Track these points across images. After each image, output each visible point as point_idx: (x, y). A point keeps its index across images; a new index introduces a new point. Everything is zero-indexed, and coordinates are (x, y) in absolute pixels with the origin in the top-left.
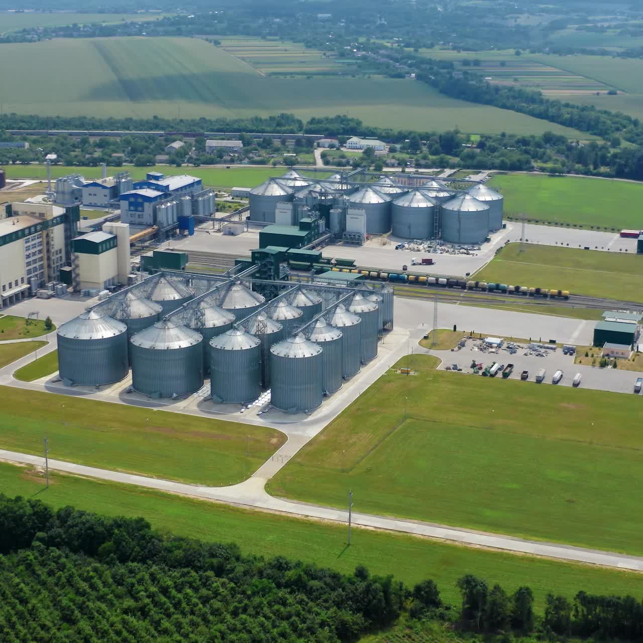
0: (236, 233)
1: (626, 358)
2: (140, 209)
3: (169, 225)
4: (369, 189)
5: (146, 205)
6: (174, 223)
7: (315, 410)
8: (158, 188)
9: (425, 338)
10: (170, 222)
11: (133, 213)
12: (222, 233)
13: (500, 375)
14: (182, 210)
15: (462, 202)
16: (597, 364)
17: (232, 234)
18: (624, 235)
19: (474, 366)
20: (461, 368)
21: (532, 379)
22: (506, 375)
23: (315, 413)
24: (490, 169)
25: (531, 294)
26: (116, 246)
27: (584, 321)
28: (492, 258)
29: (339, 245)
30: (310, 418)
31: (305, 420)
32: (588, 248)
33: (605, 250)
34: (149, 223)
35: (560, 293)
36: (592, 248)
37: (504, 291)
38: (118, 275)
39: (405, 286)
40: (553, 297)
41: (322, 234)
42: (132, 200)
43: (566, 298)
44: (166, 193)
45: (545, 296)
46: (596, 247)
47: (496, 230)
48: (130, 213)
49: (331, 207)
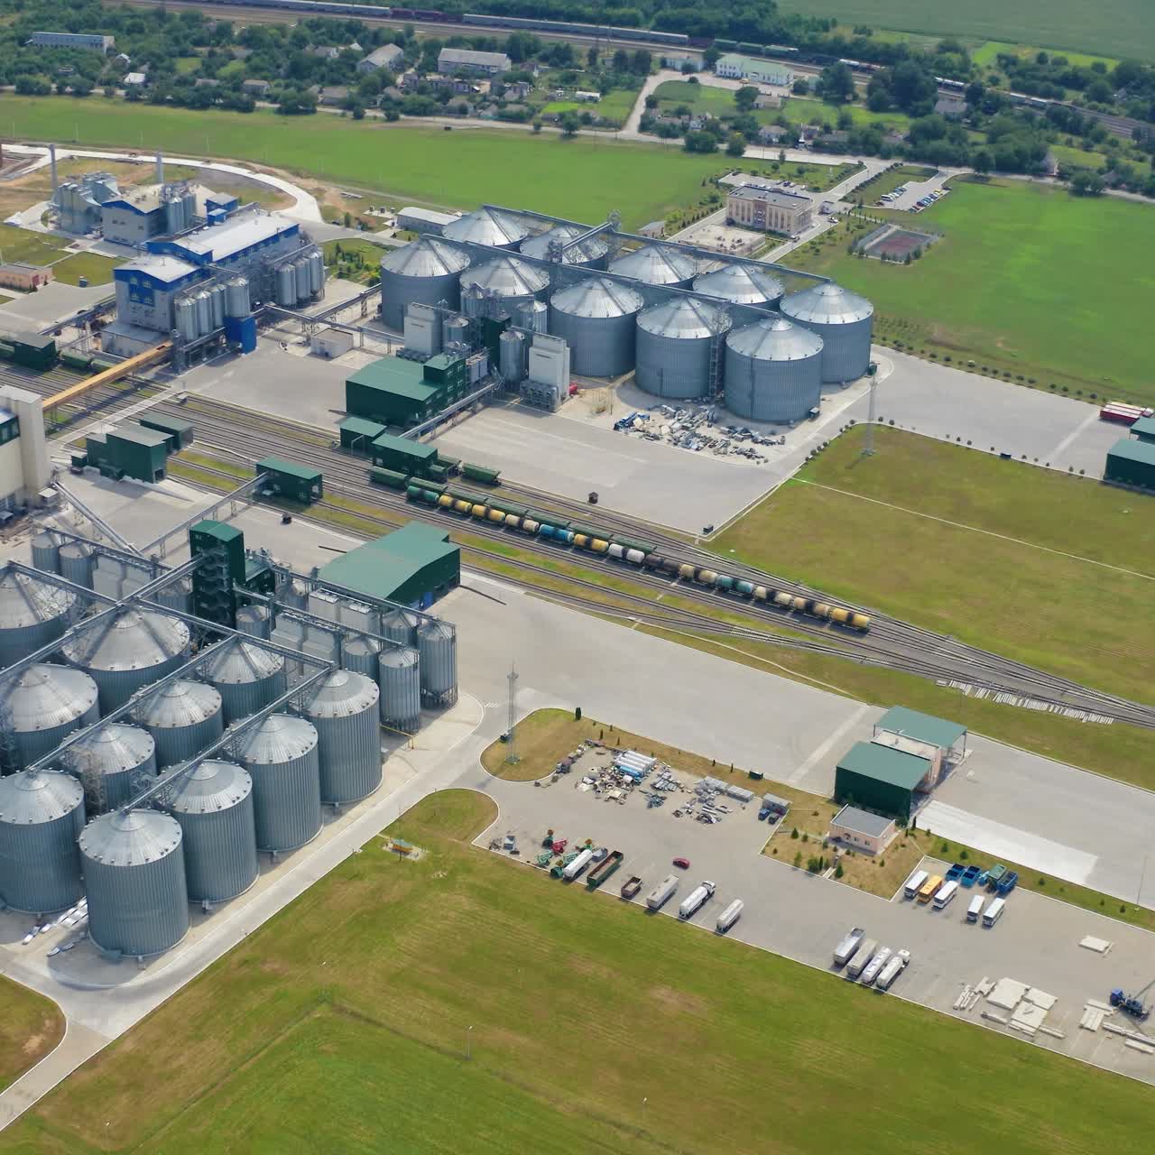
0: (332, 354)
1: (872, 853)
2: (147, 300)
3: (200, 335)
4: (597, 285)
5: (158, 293)
6: (215, 328)
7: (158, 956)
8: (187, 256)
9: (504, 739)
10: (205, 328)
11: (138, 305)
12: (309, 350)
13: (582, 881)
14: (231, 306)
15: (763, 339)
16: (805, 865)
17: (326, 356)
18: (1107, 417)
19: (548, 844)
20: (518, 849)
21: (641, 901)
22: (593, 884)
23: (160, 961)
24: (959, 165)
25: (798, 612)
26: (18, 435)
27: (864, 708)
28: (795, 471)
29: (509, 409)
30: (141, 979)
31: (128, 984)
32: (1009, 456)
33: (1041, 464)
34: (162, 330)
35: (850, 617)
36: (1016, 457)
37: (748, 596)
38: (25, 487)
39: (562, 557)
40: (837, 624)
41: (478, 384)
42: (134, 281)
43: (863, 631)
44: (203, 267)
45: (824, 619)
46: (1024, 457)
47: (848, 381)
48: (132, 304)
49: (502, 327)
